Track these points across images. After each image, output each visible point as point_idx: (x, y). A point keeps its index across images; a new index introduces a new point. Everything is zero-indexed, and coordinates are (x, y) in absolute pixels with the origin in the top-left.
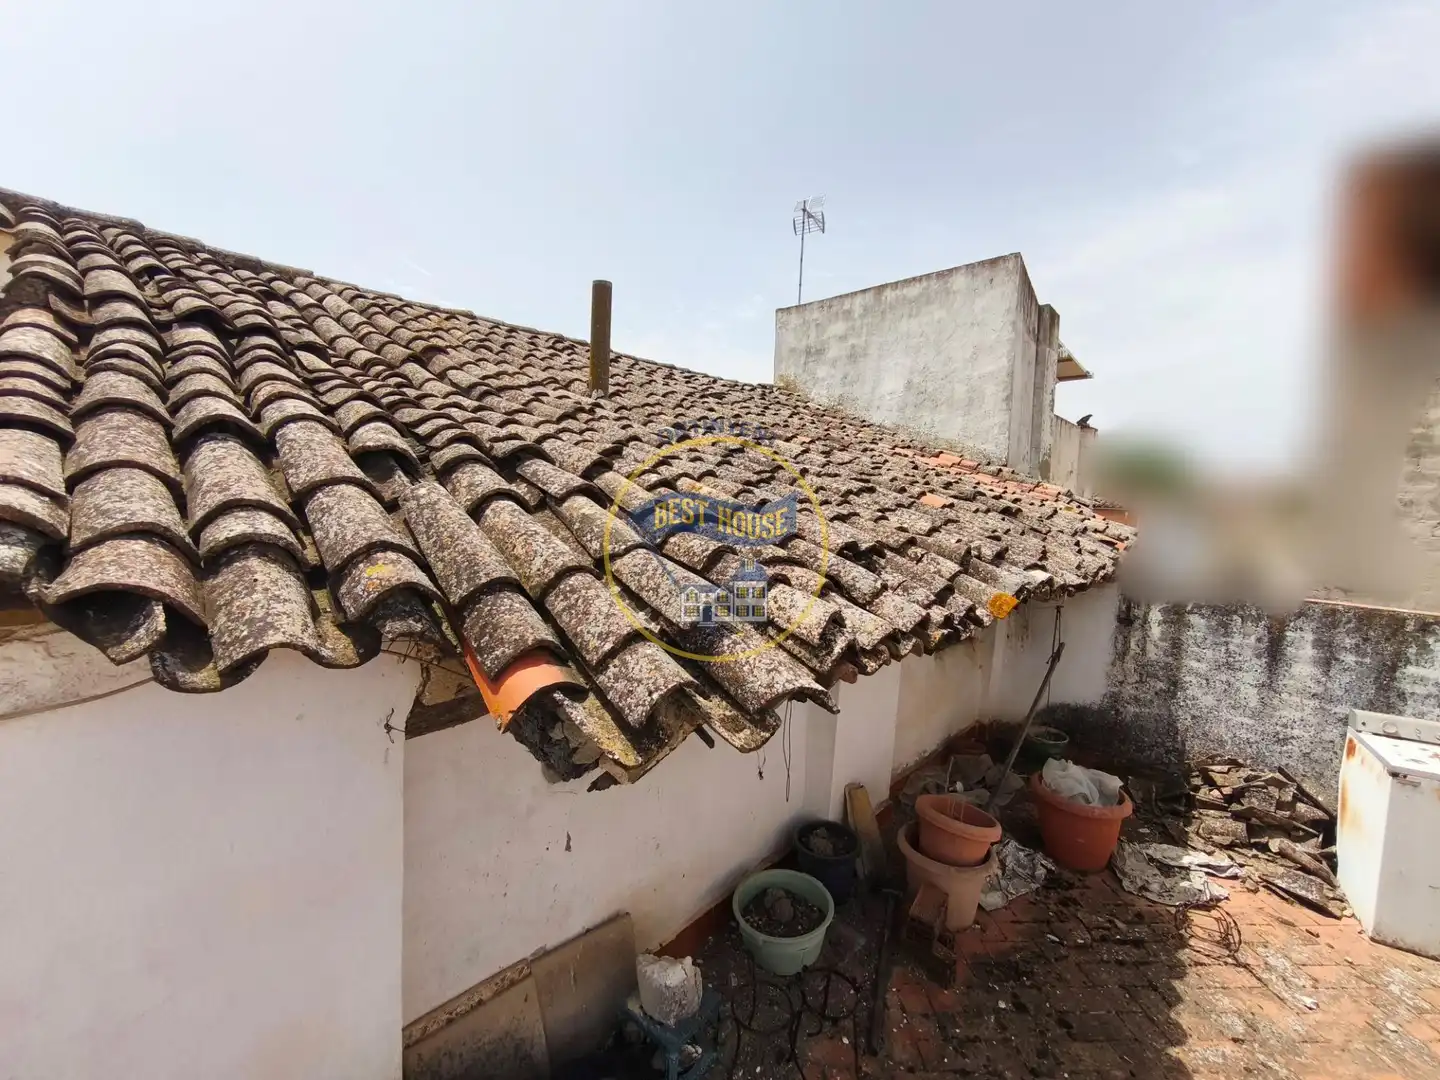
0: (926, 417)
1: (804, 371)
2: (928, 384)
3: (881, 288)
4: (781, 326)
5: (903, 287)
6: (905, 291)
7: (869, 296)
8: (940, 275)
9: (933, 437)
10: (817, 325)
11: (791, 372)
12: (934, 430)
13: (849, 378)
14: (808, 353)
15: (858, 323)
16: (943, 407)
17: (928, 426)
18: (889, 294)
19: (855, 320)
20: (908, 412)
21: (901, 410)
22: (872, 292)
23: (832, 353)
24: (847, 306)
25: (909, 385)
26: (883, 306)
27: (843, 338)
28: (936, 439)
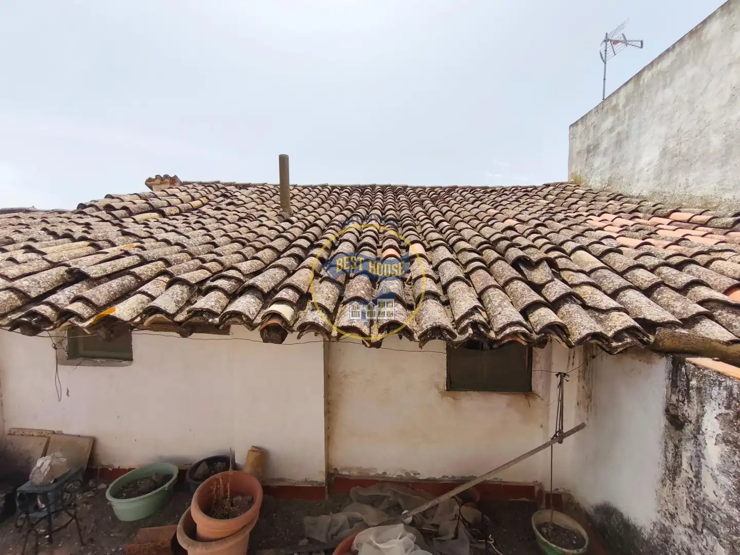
0: (681, 178)
1: (586, 165)
2: (683, 145)
3: (639, 75)
4: (572, 137)
5: (658, 63)
6: (659, 66)
7: (630, 86)
8: (692, 33)
9: (687, 197)
10: (594, 127)
11: (578, 169)
12: (688, 190)
13: (615, 162)
14: (589, 151)
15: (622, 113)
16: (698, 164)
17: (682, 187)
18: (647, 76)
19: (619, 111)
20: (664, 178)
21: (658, 177)
22: (633, 79)
23: (604, 145)
24: (614, 102)
25: (664, 152)
26: (642, 89)
27: (611, 130)
28: (690, 198)
